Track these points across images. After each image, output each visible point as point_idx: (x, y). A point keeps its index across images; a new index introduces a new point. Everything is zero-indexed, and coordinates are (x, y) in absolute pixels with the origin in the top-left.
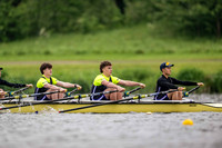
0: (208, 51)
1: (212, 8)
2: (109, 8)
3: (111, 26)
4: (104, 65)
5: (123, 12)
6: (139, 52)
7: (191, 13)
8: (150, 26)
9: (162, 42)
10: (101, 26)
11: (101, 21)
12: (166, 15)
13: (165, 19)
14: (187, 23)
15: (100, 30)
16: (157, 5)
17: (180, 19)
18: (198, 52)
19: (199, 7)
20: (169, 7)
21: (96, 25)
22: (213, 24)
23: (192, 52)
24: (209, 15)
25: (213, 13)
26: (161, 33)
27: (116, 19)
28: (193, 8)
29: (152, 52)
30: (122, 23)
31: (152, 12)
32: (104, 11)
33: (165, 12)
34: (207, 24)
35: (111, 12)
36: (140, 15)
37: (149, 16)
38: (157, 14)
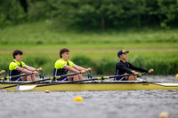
0: (94, 42)
1: (98, 8)
2: (15, 8)
3: (17, 22)
4: (62, 52)
5: (26, 11)
6: (39, 43)
7: (81, 12)
8: (48, 22)
9: (57, 35)
10: (8, 22)
11: (8, 18)
12: (60, 13)
13: (60, 16)
14: (78, 19)
15: (7, 25)
16: (54, 5)
17: (72, 16)
18: (86, 42)
19: (87, 7)
20: (63, 7)
21: (4, 21)
22: (99, 20)
23: (82, 43)
24: (95, 13)
25: (98, 12)
26: (56, 28)
27: (21, 16)
28: (83, 7)
29: (50, 43)
30: (25, 20)
31: (49, 11)
32: (11, 10)
33: (60, 11)
34: (93, 20)
35: (17, 11)
36: (40, 13)
37: (47, 14)
38: (54, 12)
